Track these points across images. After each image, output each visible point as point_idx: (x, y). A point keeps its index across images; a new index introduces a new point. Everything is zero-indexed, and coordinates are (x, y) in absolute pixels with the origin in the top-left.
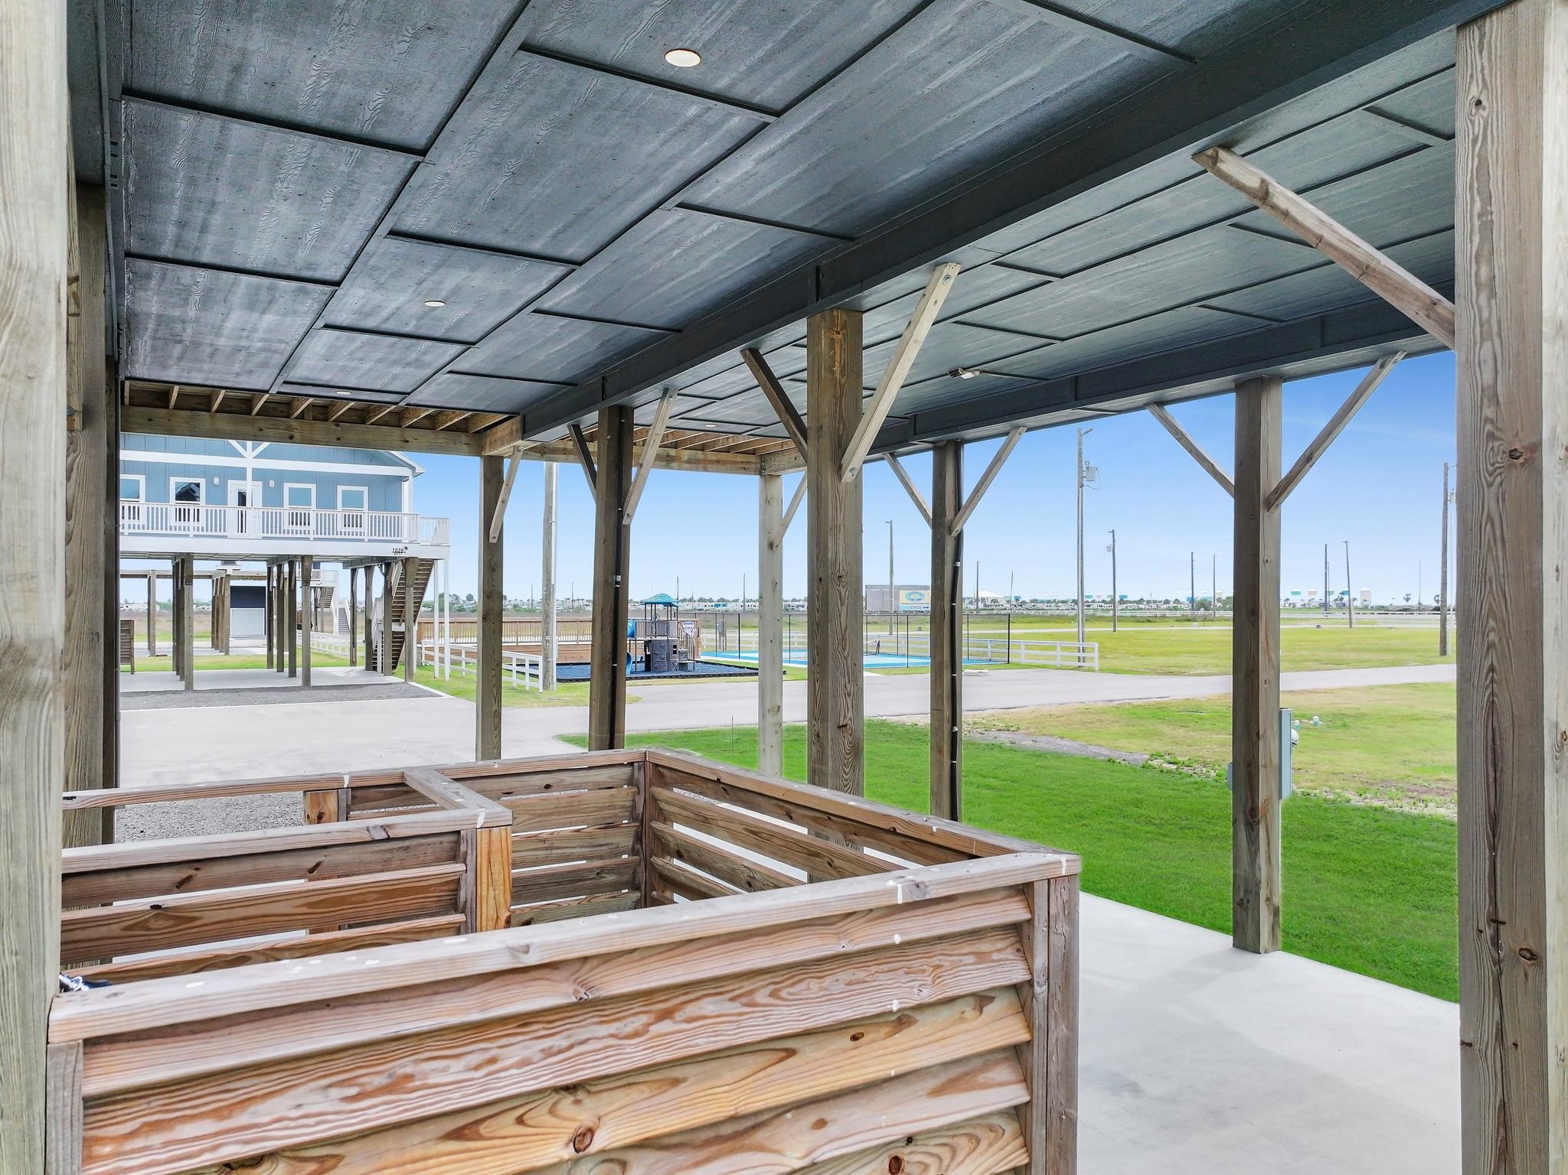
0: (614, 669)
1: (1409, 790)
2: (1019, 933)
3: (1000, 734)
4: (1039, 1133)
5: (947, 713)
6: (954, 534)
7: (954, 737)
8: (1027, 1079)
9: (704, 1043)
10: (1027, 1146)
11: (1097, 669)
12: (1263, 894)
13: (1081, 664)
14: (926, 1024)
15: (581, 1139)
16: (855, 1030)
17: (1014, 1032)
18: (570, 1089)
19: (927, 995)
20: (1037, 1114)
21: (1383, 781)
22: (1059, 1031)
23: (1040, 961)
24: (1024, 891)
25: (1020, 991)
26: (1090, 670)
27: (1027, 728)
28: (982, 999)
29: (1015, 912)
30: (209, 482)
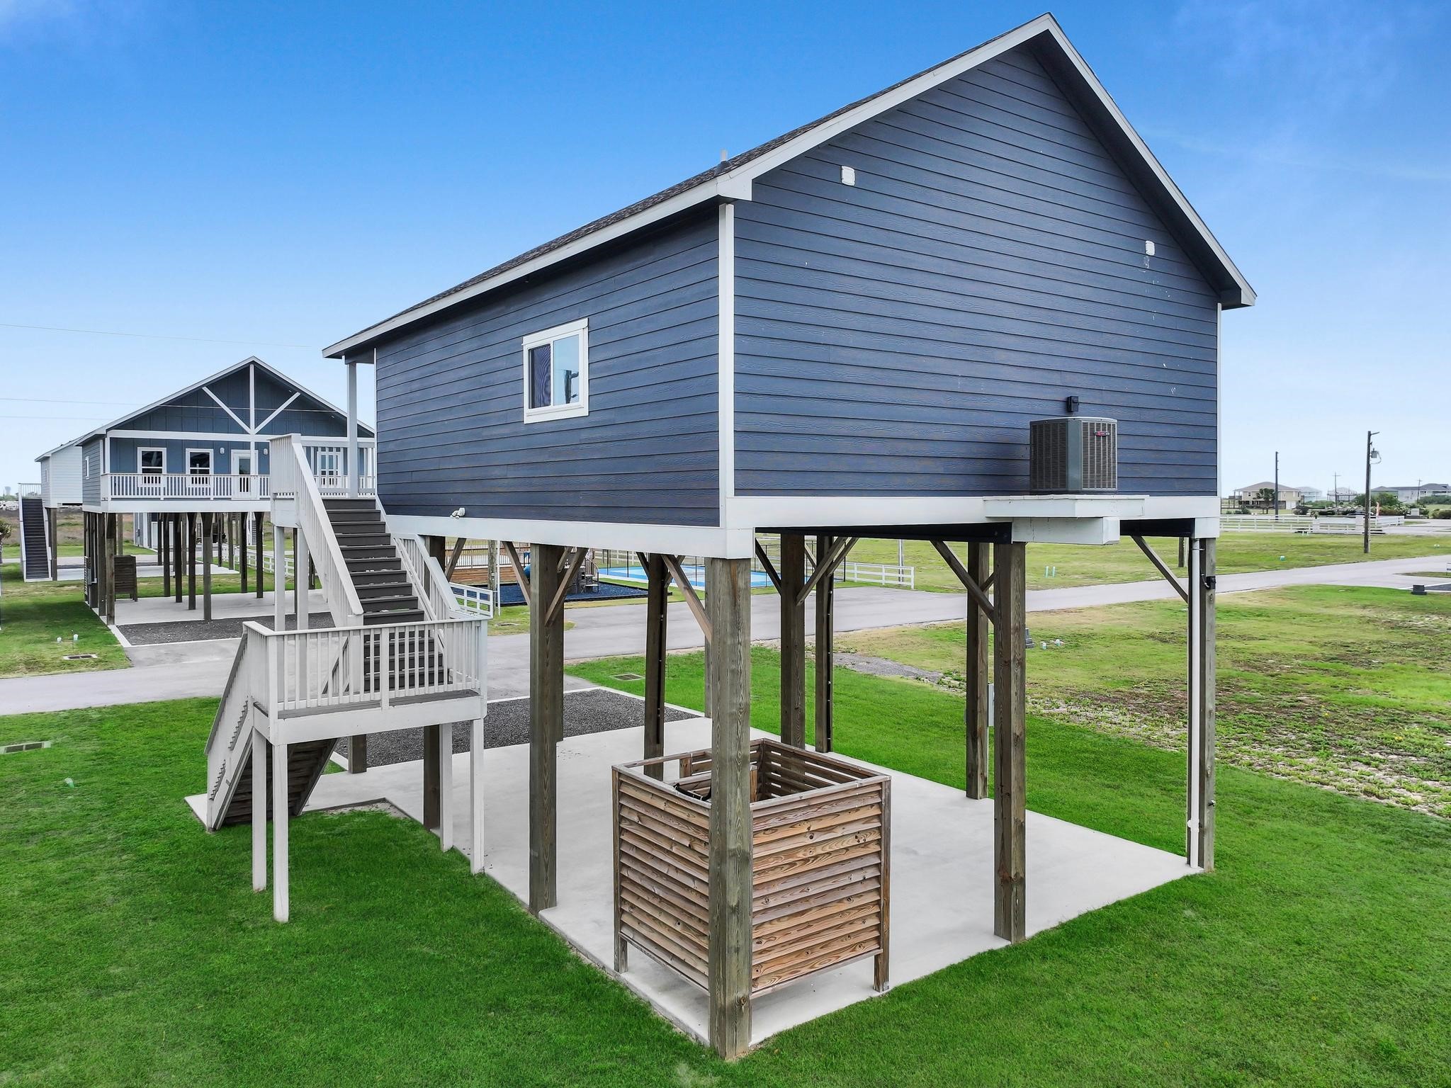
0: (660, 663)
1: (1096, 699)
2: (879, 792)
3: (844, 655)
4: (883, 832)
5: (825, 674)
6: (829, 576)
7: (829, 687)
8: (881, 822)
9: (826, 813)
10: (881, 835)
11: (913, 587)
12: (979, 773)
13: (901, 583)
14: (862, 810)
15: (809, 828)
16: (849, 811)
17: (879, 812)
18: (806, 820)
19: (862, 805)
20: (883, 828)
21: (1084, 692)
22: (887, 811)
23: (883, 798)
24: (880, 784)
25: (879, 804)
26: (908, 588)
27: (862, 650)
28: (872, 805)
29: (879, 788)
30: (217, 453)
